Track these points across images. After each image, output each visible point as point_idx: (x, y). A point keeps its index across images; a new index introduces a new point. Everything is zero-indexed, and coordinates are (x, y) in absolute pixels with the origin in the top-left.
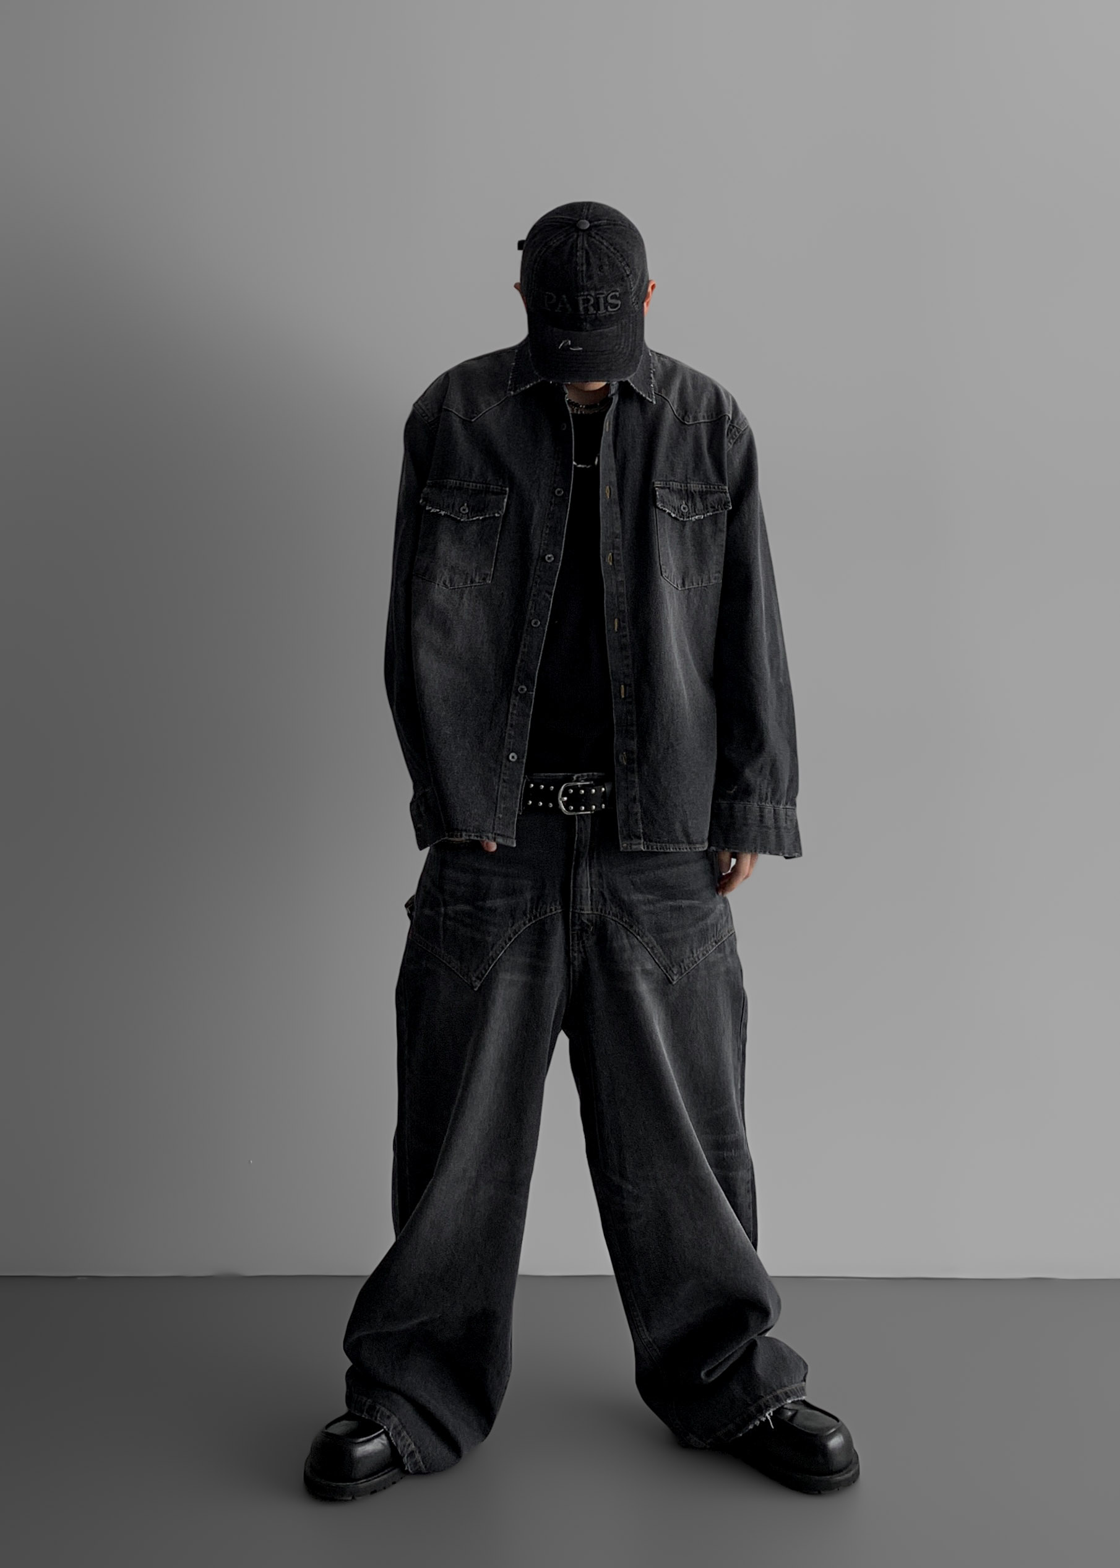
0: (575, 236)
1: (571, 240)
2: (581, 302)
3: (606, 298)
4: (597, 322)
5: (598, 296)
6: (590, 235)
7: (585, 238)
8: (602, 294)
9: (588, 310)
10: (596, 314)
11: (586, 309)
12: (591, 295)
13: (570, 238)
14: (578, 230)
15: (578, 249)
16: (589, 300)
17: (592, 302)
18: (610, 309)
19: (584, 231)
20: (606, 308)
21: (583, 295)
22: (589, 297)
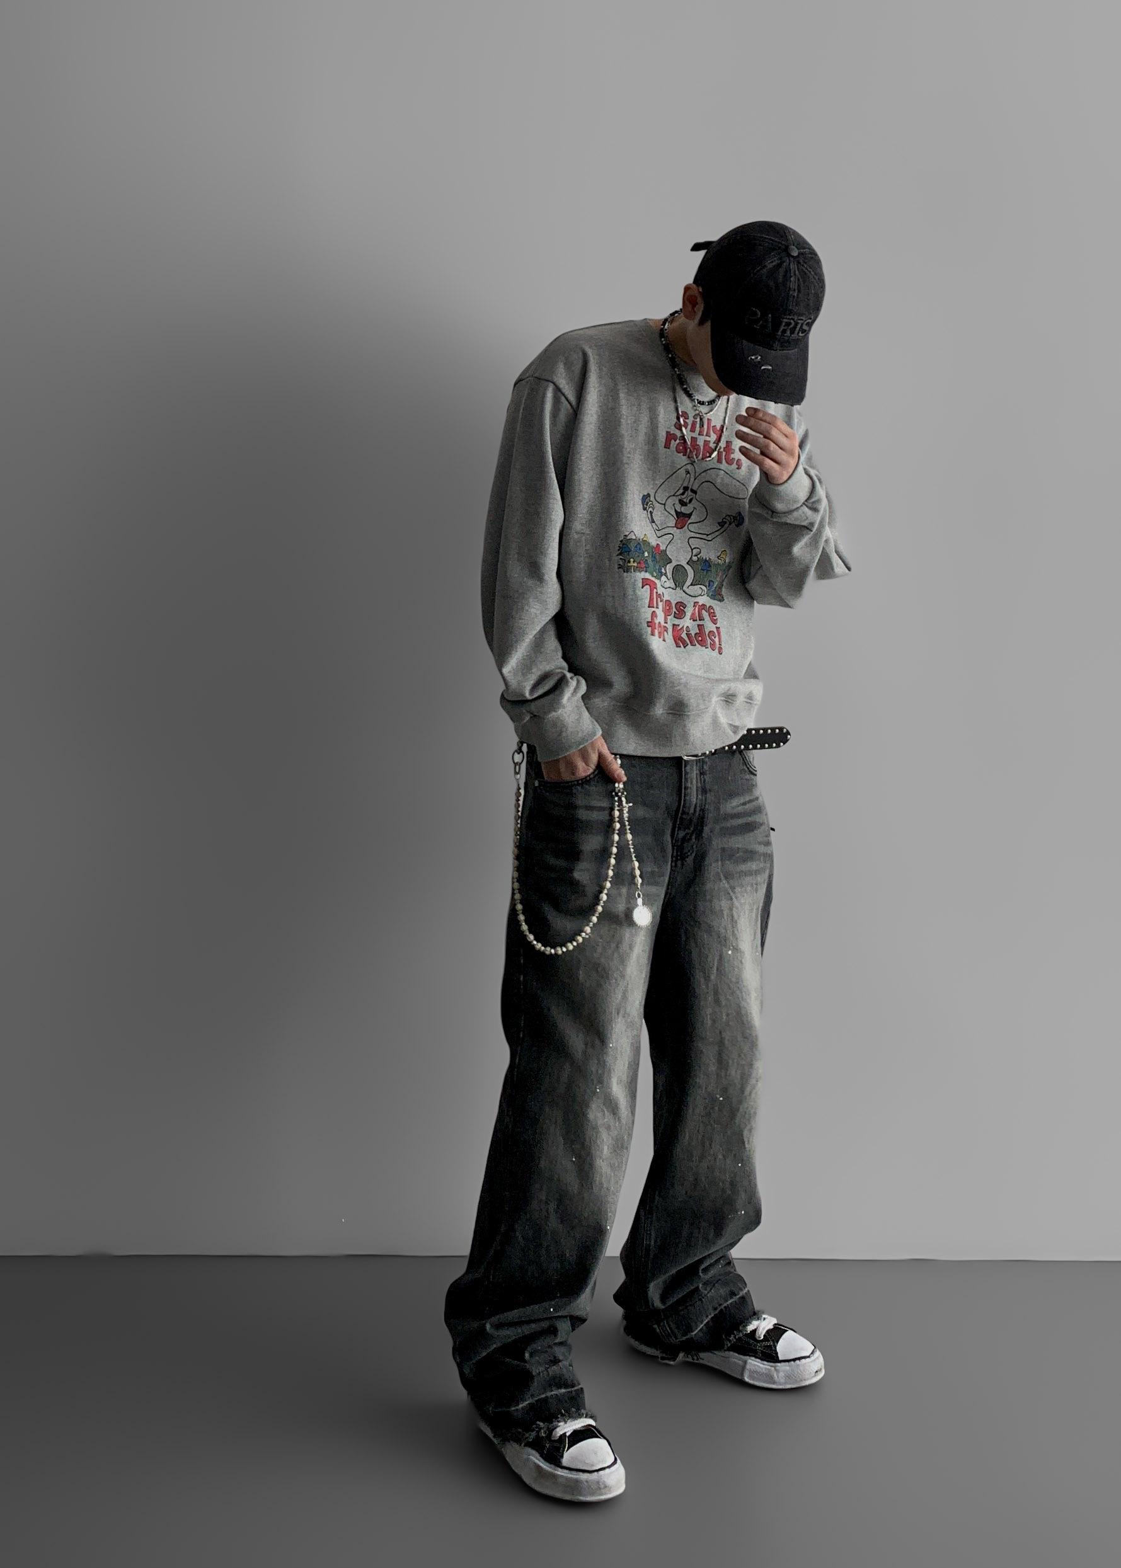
0: (788, 261)
1: (785, 264)
2: (784, 324)
3: (802, 324)
4: (786, 344)
5: (799, 321)
6: (799, 263)
7: (796, 266)
8: (802, 320)
9: (785, 333)
10: (789, 337)
11: (784, 331)
12: (793, 319)
13: (784, 262)
14: (789, 255)
15: (792, 275)
16: (790, 323)
17: (791, 326)
18: (800, 334)
19: (793, 257)
20: (798, 333)
21: (789, 319)
22: (792, 321)
